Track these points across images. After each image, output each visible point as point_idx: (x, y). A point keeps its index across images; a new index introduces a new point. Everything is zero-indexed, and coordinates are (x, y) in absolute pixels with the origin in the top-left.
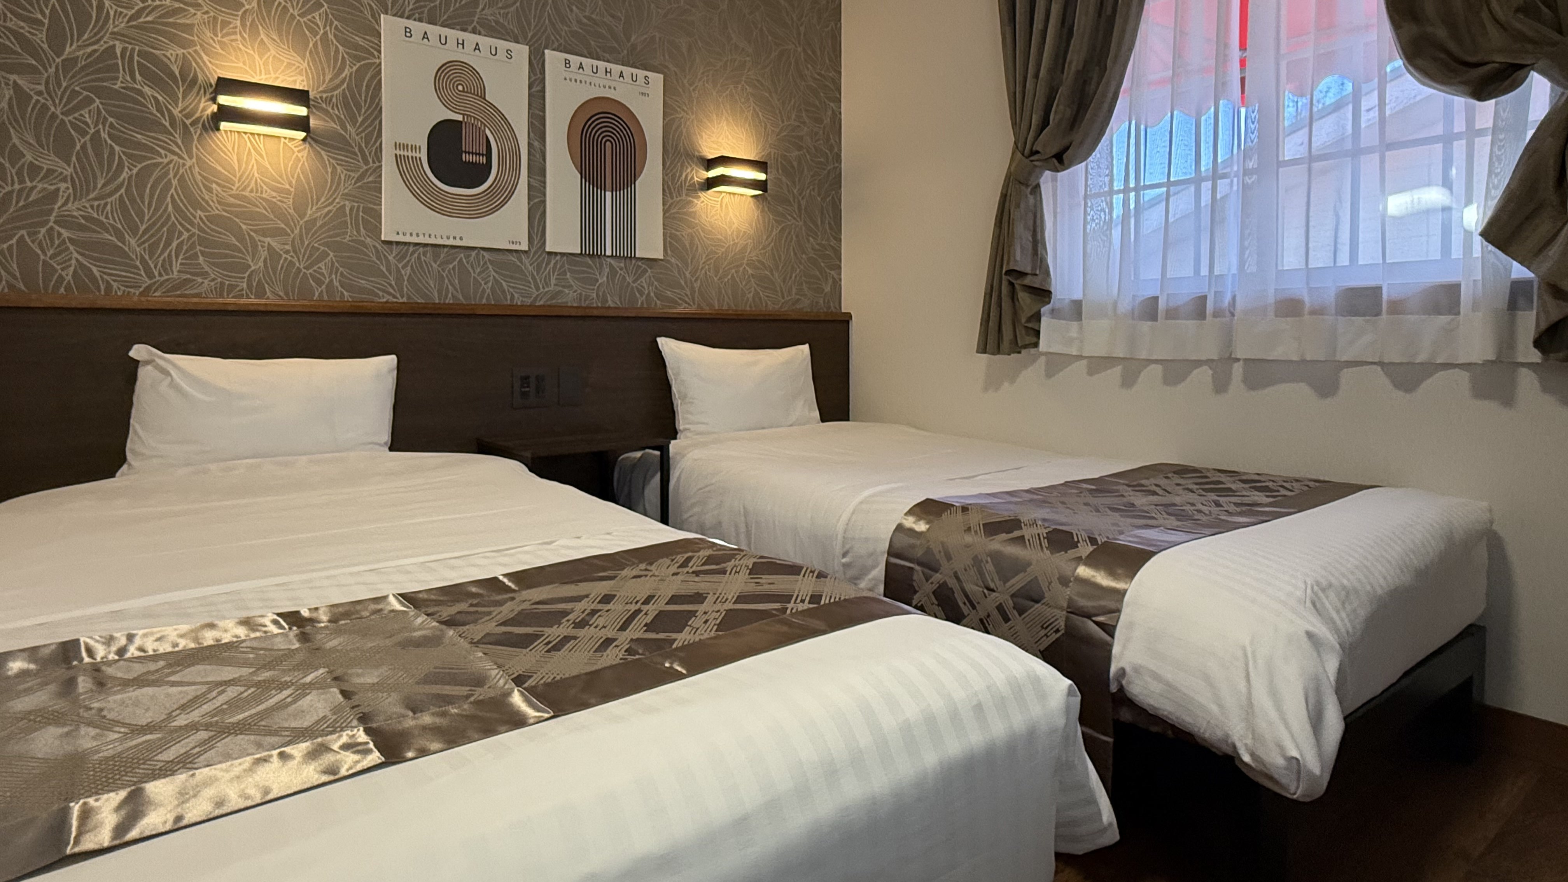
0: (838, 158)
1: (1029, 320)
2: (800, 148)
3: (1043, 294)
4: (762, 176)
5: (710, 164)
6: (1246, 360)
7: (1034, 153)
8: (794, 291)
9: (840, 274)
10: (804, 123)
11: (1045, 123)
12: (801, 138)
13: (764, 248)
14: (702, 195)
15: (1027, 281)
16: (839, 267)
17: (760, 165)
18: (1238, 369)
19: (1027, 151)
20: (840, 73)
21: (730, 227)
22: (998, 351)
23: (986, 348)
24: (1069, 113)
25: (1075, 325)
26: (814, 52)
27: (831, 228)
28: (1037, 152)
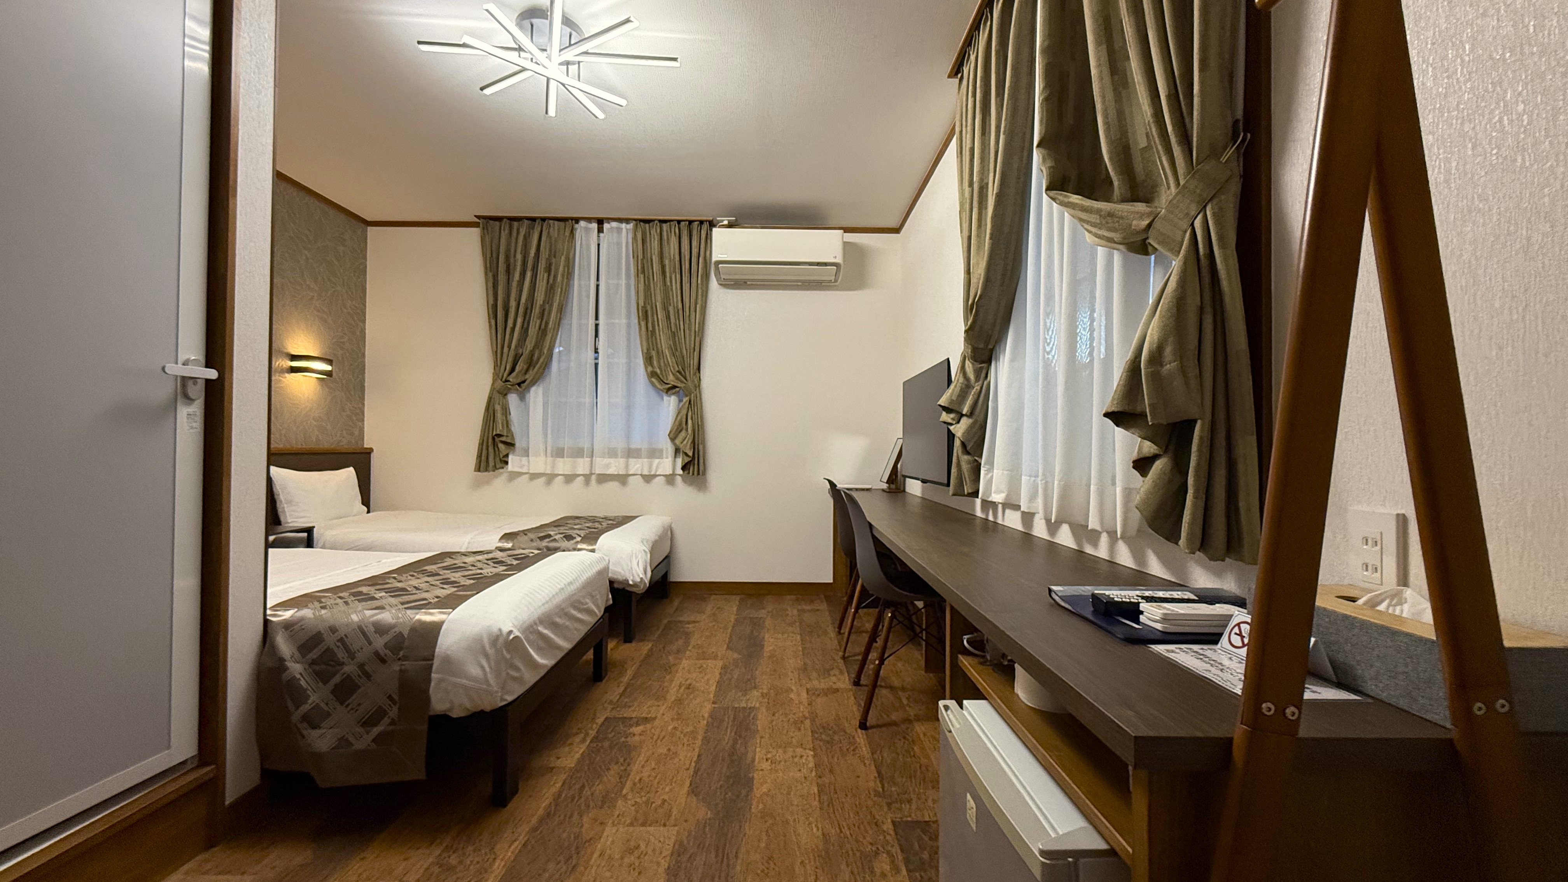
0: (364, 355)
1: (504, 457)
2: (342, 349)
3: (511, 445)
4: (328, 368)
5: (294, 358)
6: (599, 475)
7: (506, 381)
8: (338, 435)
9: (363, 424)
10: (345, 334)
11: (513, 370)
12: (343, 343)
13: (323, 409)
14: (287, 375)
15: (503, 439)
16: (363, 421)
17: (329, 362)
18: (594, 477)
19: (504, 379)
20: (365, 306)
21: (304, 396)
22: (486, 470)
23: (480, 467)
24: (525, 367)
25: (524, 459)
26: (352, 293)
27: (360, 397)
28: (509, 381)
